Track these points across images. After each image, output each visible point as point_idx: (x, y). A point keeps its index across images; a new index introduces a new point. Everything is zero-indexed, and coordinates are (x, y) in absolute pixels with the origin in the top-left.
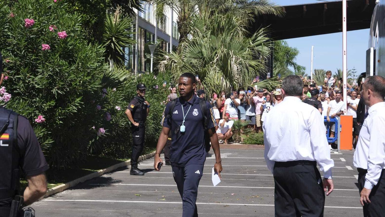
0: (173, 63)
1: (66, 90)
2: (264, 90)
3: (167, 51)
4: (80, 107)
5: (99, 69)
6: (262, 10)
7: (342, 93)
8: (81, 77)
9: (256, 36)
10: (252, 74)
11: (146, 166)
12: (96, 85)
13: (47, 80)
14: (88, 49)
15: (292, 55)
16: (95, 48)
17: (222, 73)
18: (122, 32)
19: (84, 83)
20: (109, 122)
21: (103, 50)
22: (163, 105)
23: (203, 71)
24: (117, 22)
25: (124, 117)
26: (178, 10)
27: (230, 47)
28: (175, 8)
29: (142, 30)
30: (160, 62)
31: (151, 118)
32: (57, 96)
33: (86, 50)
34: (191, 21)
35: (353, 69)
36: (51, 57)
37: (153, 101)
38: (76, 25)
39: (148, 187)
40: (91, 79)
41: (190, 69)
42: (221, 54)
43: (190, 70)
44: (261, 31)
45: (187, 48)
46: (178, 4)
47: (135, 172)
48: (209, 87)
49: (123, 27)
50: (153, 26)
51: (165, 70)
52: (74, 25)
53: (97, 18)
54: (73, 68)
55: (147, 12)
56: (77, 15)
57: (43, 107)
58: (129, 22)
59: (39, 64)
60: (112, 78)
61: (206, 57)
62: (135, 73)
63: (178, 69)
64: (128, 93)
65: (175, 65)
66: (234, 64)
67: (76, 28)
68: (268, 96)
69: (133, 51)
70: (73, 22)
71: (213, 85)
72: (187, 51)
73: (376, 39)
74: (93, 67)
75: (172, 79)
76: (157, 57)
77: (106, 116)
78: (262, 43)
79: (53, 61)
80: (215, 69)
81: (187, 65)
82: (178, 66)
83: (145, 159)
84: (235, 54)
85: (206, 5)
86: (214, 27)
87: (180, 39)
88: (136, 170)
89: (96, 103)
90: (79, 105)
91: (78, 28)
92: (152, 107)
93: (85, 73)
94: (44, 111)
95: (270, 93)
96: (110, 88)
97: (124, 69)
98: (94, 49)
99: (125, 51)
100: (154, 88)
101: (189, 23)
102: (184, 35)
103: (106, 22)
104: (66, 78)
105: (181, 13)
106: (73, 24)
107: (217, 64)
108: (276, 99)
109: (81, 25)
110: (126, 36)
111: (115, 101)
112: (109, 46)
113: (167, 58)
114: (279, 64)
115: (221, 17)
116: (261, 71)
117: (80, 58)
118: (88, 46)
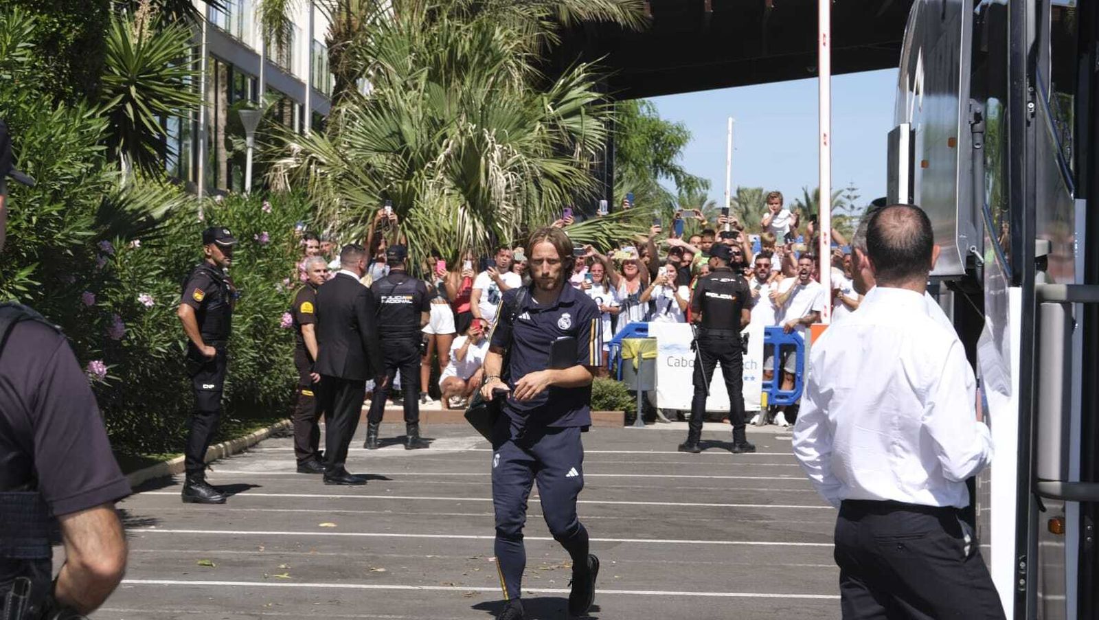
0: (313, 167)
2: (586, 247)
3: (297, 130)
4: (28, 296)
5: (89, 180)
6: (582, 8)
7: (816, 259)
8: (32, 206)
9: (564, 85)
10: (551, 199)
11: (232, 477)
12: (78, 229)
14: (55, 119)
15: (670, 145)
16: (75, 117)
17: (462, 197)
18: (157, 72)
19: (43, 222)
20: (119, 343)
21: (100, 125)
22: (284, 293)
23: (404, 189)
24: (143, 39)
25: (164, 328)
26: (329, 7)
27: (487, 117)
29: (220, 64)
30: (274, 164)
31: (247, 330)
33: (49, 122)
34: (370, 40)
35: (850, 186)
37: (253, 278)
38: (19, 46)
39: (236, 538)
40: (62, 213)
41: (365, 184)
42: (459, 138)
43: (365, 187)
44: (580, 72)
45: (354, 119)
47: (198, 492)
48: (422, 238)
49: (158, 57)
50: (252, 53)
51: (291, 184)
52: (12, 48)
53: (82, 28)
55: (234, 10)
56: (22, 16)
58: (180, 39)
60: (127, 209)
61: (414, 147)
62: (197, 194)
63: (329, 184)
64: (176, 254)
65: (318, 171)
66: (498, 169)
67: (18, 56)
68: (597, 266)
69: (191, 129)
70: (9, 38)
71: (433, 232)
72: (355, 130)
73: (917, 101)
74: (69, 174)
76: (265, 148)
77: (110, 325)
78: (580, 109)
80: (440, 185)
81: (356, 170)
82: (329, 176)
83: (227, 456)
84: (500, 139)
86: (437, 58)
87: (334, 93)
88: (198, 489)
89: (80, 282)
90: (26, 289)
91: (23, 54)
92: (250, 296)
93: (45, 193)
95: (604, 258)
96: (121, 239)
97: (166, 182)
98: (71, 119)
99: (168, 127)
100: (257, 240)
101: (362, 44)
102: (346, 80)
103: (110, 40)
105: (339, 14)
106: (8, 43)
107: (447, 168)
108: (621, 276)
109: (32, 48)
110: (170, 81)
111: (137, 279)
112: (120, 109)
113: (295, 152)
114: (630, 171)
115: (458, 28)
116: (578, 191)
117: (29, 148)
118: (53, 111)
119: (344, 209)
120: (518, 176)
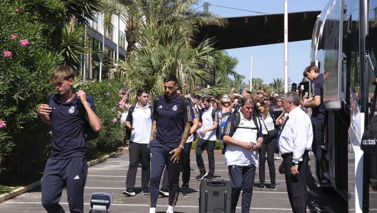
0: (122, 71)
1: (27, 96)
6: (207, 21)
8: (41, 84)
9: (202, 46)
10: (198, 82)
13: (8, 86)
14: (48, 57)
15: (232, 64)
16: (54, 56)
18: (76, 41)
19: (44, 89)
23: (152, 79)
24: (72, 31)
26: (126, 20)
27: (178, 55)
28: (123, 18)
30: (109, 70)
32: (18, 102)
33: (46, 58)
36: (13, 65)
37: (105, 107)
38: (38, 33)
39: (104, 190)
40: (50, 86)
42: (169, 62)
43: (140, 78)
44: (207, 41)
45: (136, 56)
46: (127, 14)
48: (158, 94)
49: (77, 36)
50: (100, 35)
51: (115, 77)
52: (35, 34)
53: (55, 28)
54: (33, 75)
56: (38, 24)
57: (5, 113)
59: (1, 70)
61: (155, 65)
62: (83, 80)
63: (127, 77)
65: (123, 73)
66: (182, 72)
67: (37, 37)
70: (34, 31)
72: (135, 59)
75: (121, 87)
76: (105, 65)
78: (207, 53)
79: (14, 68)
81: (137, 72)
82: (128, 74)
83: (97, 164)
84: (183, 63)
85: (153, 16)
86: (162, 37)
91: (38, 37)
92: (104, 113)
93: (45, 80)
94: (6, 116)
100: (105, 95)
101: (138, 31)
103: (62, 32)
104: (27, 84)
105: (129, 22)
107: (165, 72)
108: (223, 106)
109: (41, 34)
110: (80, 44)
113: (116, 67)
114: (220, 73)
115: (168, 27)
116: (207, 79)
117: (40, 66)
118: (47, 54)
119: (132, 85)
120: (188, 74)
